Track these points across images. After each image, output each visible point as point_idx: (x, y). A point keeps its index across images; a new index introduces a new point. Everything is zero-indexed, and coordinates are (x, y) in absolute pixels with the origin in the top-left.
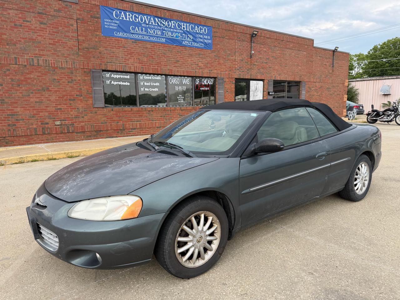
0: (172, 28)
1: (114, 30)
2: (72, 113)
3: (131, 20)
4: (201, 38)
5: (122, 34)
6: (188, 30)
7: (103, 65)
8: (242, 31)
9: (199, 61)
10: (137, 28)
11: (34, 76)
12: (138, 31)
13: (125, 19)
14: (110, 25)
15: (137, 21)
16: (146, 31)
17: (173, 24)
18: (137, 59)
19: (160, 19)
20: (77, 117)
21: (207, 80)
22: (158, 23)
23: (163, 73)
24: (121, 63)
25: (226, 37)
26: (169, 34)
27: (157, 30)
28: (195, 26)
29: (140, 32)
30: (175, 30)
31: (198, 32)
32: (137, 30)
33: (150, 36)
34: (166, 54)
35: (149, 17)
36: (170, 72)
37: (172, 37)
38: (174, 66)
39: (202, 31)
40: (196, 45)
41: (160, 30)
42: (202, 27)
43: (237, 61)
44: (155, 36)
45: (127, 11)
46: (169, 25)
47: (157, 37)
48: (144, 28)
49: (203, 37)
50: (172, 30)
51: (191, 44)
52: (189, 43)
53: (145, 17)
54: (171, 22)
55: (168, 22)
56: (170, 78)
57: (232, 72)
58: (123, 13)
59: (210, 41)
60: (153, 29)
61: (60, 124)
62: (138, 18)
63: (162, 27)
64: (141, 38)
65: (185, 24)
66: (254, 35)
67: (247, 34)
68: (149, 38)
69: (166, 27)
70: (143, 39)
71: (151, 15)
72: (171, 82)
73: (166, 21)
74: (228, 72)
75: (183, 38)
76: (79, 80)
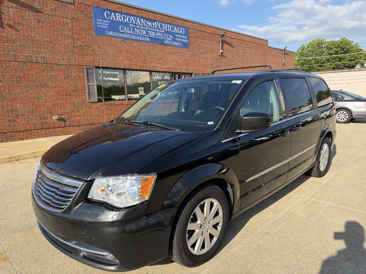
0: (155, 28)
1: (106, 29)
2: (68, 108)
3: (120, 20)
4: (179, 38)
5: (112, 33)
6: (169, 30)
7: (96, 62)
8: (212, 32)
9: (179, 59)
10: (125, 27)
11: (32, 73)
12: (126, 31)
13: (115, 19)
14: (101, 25)
15: (126, 21)
16: (133, 30)
17: (156, 24)
18: (125, 56)
19: (145, 20)
20: (73, 111)
21: (184, 75)
22: (143, 24)
23: (148, 70)
24: (111, 61)
25: (200, 37)
26: (153, 34)
27: (143, 30)
28: (174, 27)
29: (128, 31)
30: (158, 31)
31: (177, 32)
32: (126, 29)
33: (137, 35)
34: (151, 52)
35: (136, 18)
36: (154, 68)
37: (155, 36)
38: (157, 63)
39: (180, 31)
40: (176, 44)
41: (145, 30)
42: (180, 28)
43: (209, 59)
44: (141, 36)
45: (116, 12)
46: (152, 26)
47: (143, 36)
48: (131, 28)
49: (181, 36)
50: (155, 30)
51: (172, 43)
52: (170, 42)
53: (132, 17)
54: (154, 23)
55: (152, 23)
56: (154, 74)
57: (205, 69)
58: (113, 14)
59: (186, 41)
60: (139, 29)
61: (58, 118)
62: (126, 19)
63: (147, 27)
64: (129, 37)
65: (166, 25)
66: (222, 36)
67: (216, 35)
68: (136, 37)
69: (150, 27)
70: (130, 37)
71: (138, 16)
72: (155, 77)
73: (150, 22)
74: (202, 68)
75: (164, 37)
76: (75, 76)
